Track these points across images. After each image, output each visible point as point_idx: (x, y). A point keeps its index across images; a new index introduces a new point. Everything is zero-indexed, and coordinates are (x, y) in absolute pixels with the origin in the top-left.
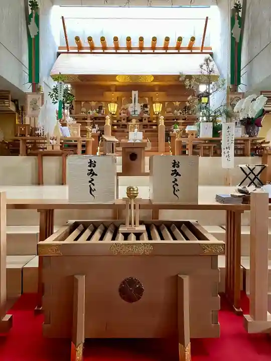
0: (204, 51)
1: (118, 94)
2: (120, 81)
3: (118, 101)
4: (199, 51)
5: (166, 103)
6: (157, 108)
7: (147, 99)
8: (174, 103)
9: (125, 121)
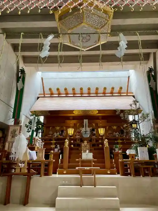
0: (128, 94)
1: (74, 121)
2: (76, 113)
3: (75, 127)
4: (125, 95)
5: (107, 127)
6: (102, 131)
7: (94, 124)
8: (113, 127)
9: (79, 141)
